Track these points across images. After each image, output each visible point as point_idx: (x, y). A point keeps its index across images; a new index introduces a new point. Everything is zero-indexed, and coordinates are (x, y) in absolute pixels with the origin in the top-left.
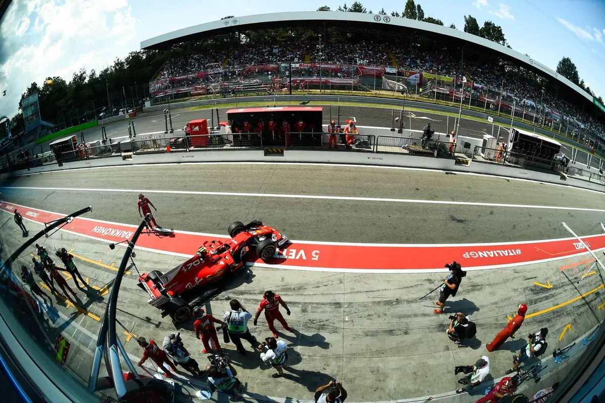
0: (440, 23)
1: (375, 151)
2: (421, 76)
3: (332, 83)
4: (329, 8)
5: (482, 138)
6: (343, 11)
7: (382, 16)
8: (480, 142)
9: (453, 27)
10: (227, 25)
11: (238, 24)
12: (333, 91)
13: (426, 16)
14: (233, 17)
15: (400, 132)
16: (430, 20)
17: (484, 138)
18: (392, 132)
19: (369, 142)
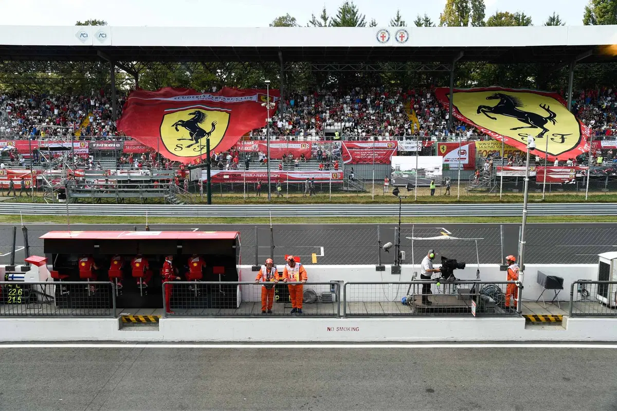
0: (522, 21)
1: (342, 314)
2: (472, 149)
3: (291, 179)
4: (293, 19)
5: (594, 260)
6: (320, 25)
7: (393, 30)
8: (592, 271)
9: (553, 21)
10: (84, 41)
11: (107, 43)
12: (293, 195)
14: (102, 23)
15: (396, 271)
16: (500, 20)
17: (601, 260)
18: (379, 272)
19: (334, 295)
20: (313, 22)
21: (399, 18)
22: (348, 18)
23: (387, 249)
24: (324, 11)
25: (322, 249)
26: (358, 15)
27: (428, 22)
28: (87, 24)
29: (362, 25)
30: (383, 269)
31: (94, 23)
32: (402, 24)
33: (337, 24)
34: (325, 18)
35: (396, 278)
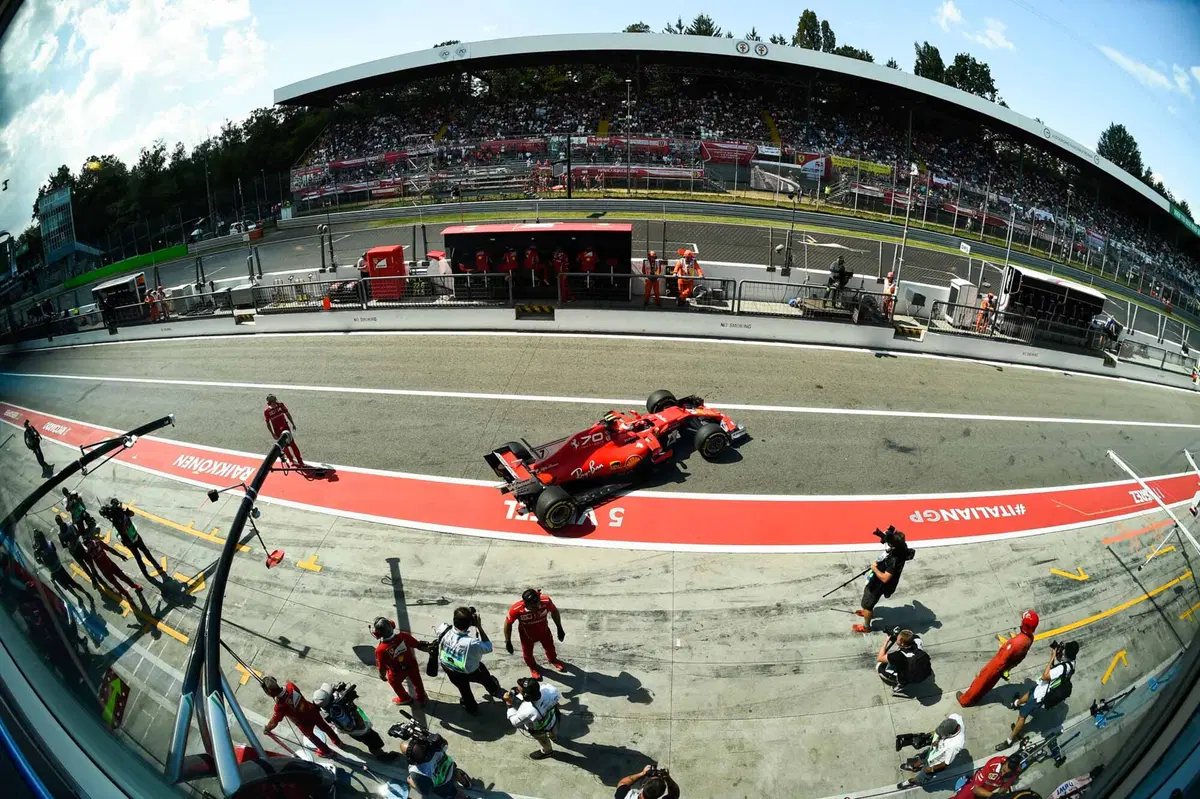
0: (866, 57)
1: (736, 310)
2: (828, 162)
3: (651, 175)
4: (647, 27)
5: (948, 284)
6: (676, 33)
7: (753, 44)
8: (944, 293)
9: (892, 64)
10: (445, 59)
11: (466, 57)
12: (653, 191)
13: (839, 44)
14: (457, 42)
15: (786, 273)
16: (848, 52)
17: (952, 285)
18: (769, 273)
19: (724, 293)
20: (669, 30)
21: (754, 34)
22: (703, 28)
23: (779, 251)
24: (680, 21)
25: (695, 245)
26: (714, 26)
27: (782, 41)
28: (442, 45)
29: (718, 35)
30: (773, 270)
31: (449, 43)
32: (758, 39)
33: (691, 32)
34: (680, 26)
35: (784, 280)
